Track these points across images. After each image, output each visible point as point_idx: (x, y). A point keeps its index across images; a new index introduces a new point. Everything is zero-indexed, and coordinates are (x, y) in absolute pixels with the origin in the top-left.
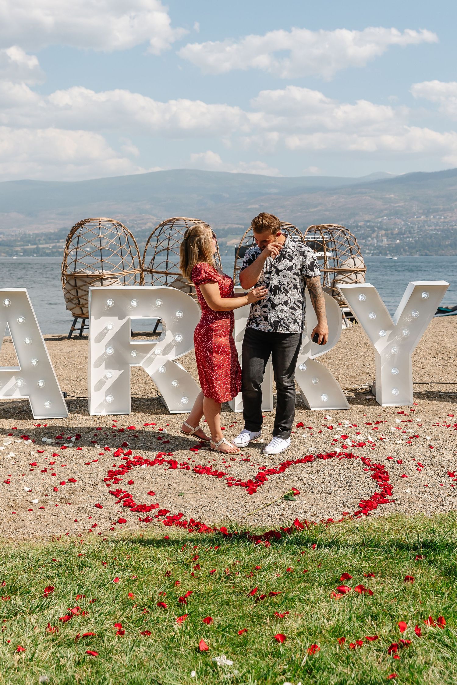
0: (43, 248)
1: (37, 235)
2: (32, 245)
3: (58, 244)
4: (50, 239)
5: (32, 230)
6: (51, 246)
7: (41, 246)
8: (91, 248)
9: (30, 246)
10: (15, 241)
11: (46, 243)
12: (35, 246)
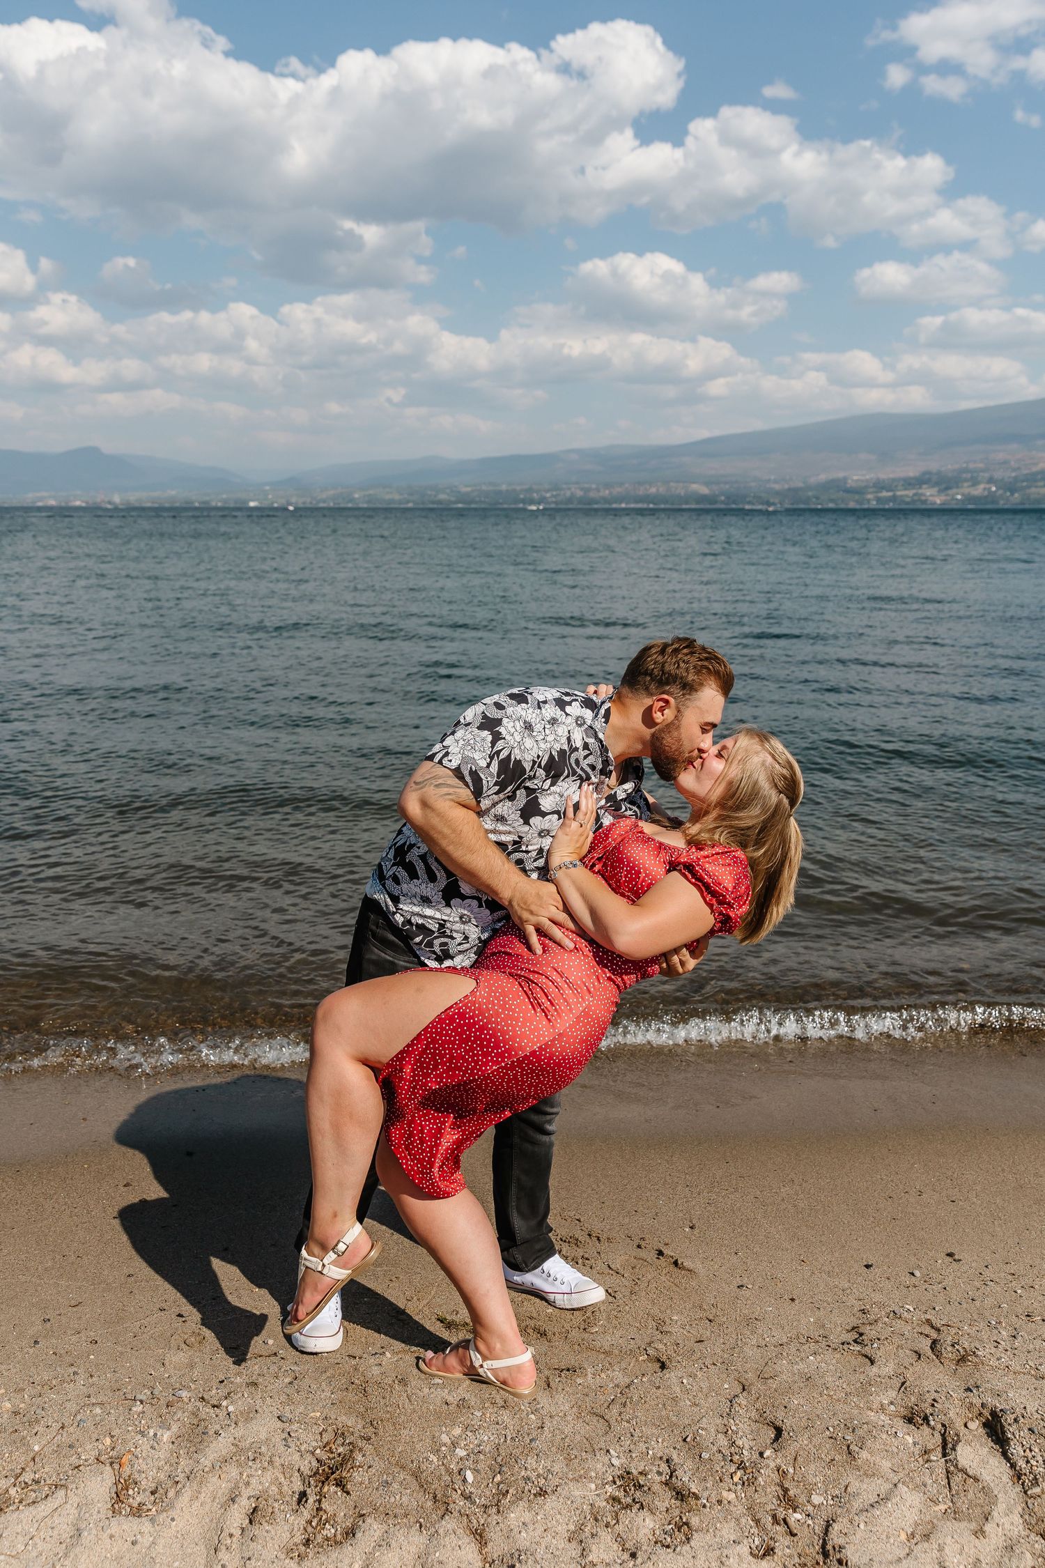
0: (902, 496)
1: (894, 480)
2: (887, 491)
3: (920, 491)
4: (910, 484)
5: (886, 474)
6: (910, 493)
7: (899, 493)
8: (963, 495)
9: (885, 494)
10: (866, 487)
11: (905, 489)
12: (890, 494)
